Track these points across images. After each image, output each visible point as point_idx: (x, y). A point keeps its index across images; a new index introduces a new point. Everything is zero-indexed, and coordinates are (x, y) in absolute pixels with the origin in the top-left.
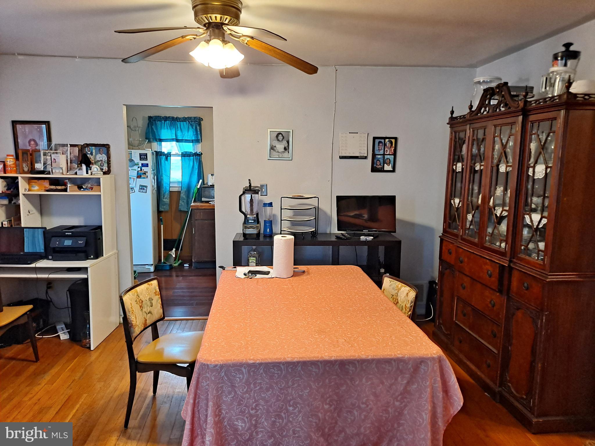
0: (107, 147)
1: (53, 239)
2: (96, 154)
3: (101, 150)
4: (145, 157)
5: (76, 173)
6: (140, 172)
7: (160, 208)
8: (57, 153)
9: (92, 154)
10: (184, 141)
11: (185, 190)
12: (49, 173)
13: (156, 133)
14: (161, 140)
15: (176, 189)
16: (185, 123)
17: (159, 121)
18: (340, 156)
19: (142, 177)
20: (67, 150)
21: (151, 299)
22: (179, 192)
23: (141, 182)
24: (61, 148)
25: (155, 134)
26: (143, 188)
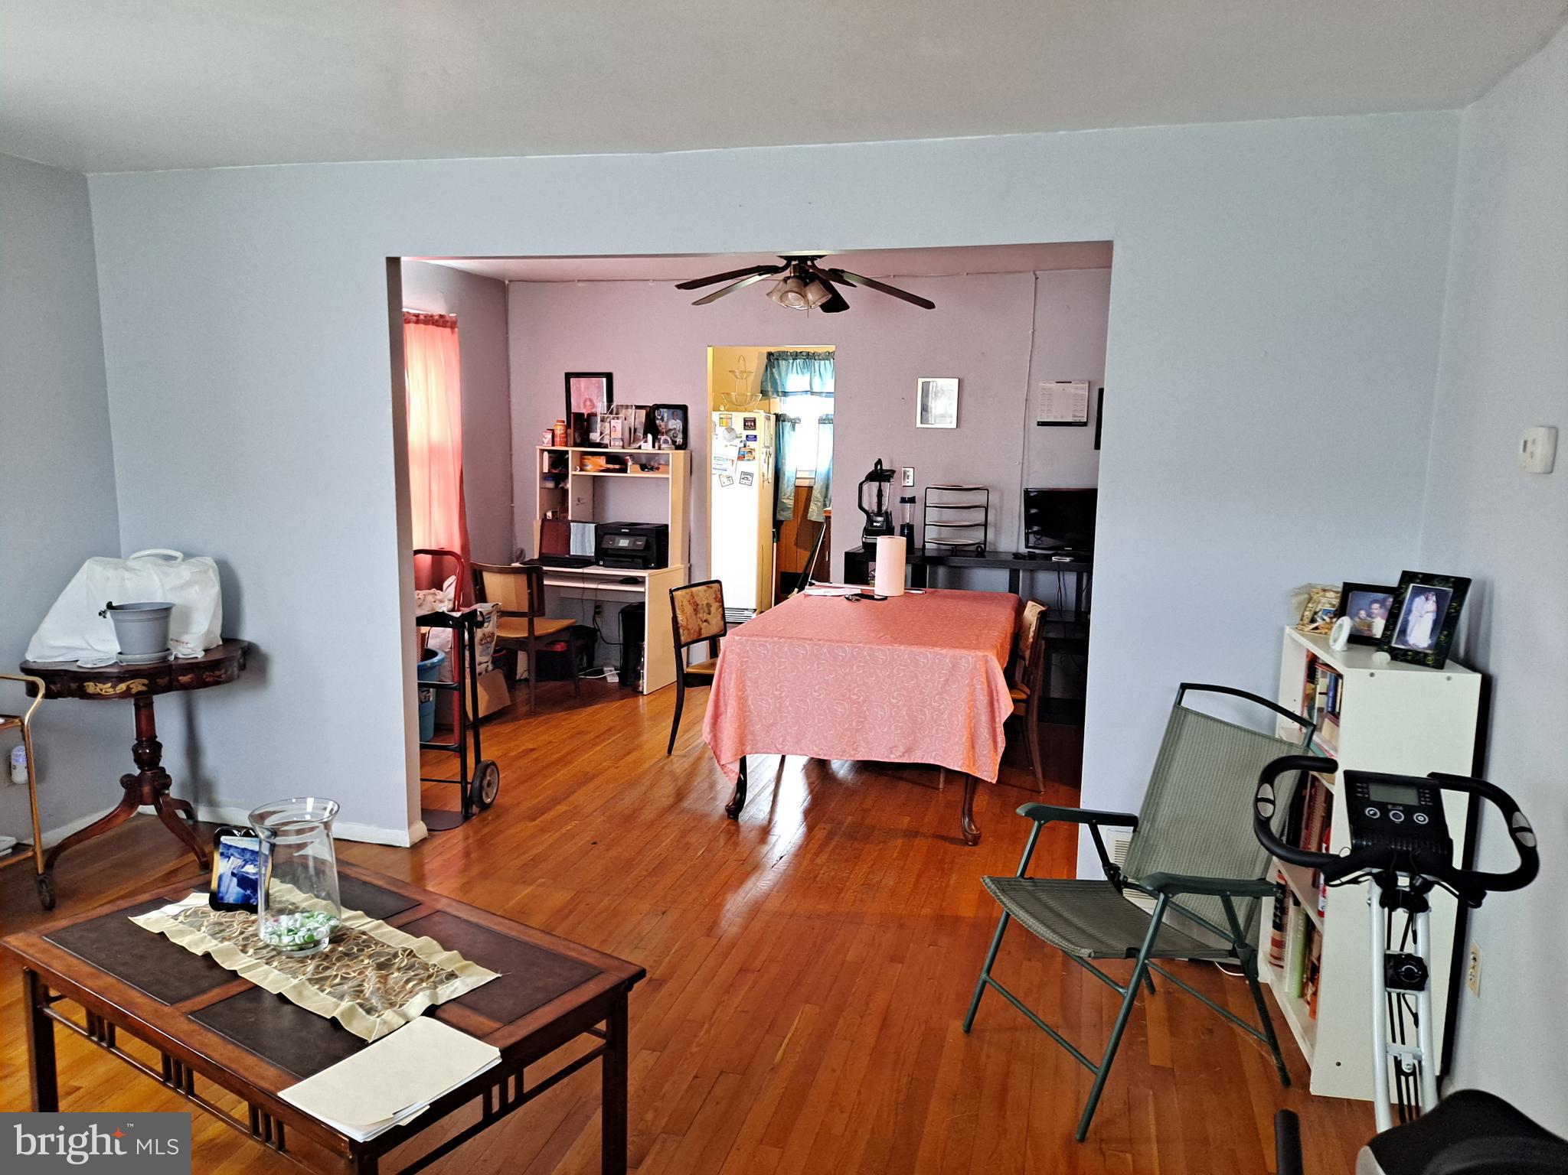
0: (684, 409)
1: (607, 537)
2: (668, 420)
3: (675, 413)
4: (753, 424)
5: (640, 448)
6: (742, 450)
7: (778, 515)
8: (618, 418)
9: (662, 419)
10: (824, 394)
11: (821, 483)
12: (606, 446)
13: (778, 381)
14: (785, 394)
15: (806, 483)
16: (827, 362)
17: (785, 359)
18: (1038, 422)
19: (746, 458)
20: (631, 414)
21: (709, 606)
22: (810, 488)
23: (745, 466)
24: (624, 411)
25: (777, 383)
26: (746, 476)
